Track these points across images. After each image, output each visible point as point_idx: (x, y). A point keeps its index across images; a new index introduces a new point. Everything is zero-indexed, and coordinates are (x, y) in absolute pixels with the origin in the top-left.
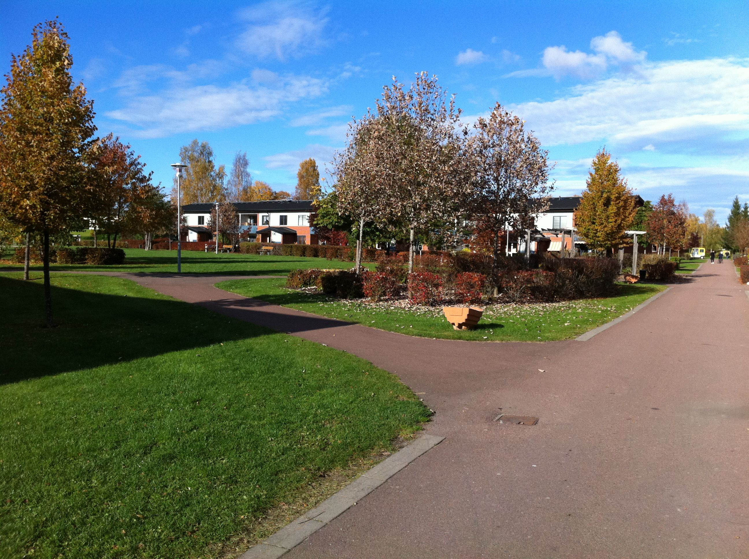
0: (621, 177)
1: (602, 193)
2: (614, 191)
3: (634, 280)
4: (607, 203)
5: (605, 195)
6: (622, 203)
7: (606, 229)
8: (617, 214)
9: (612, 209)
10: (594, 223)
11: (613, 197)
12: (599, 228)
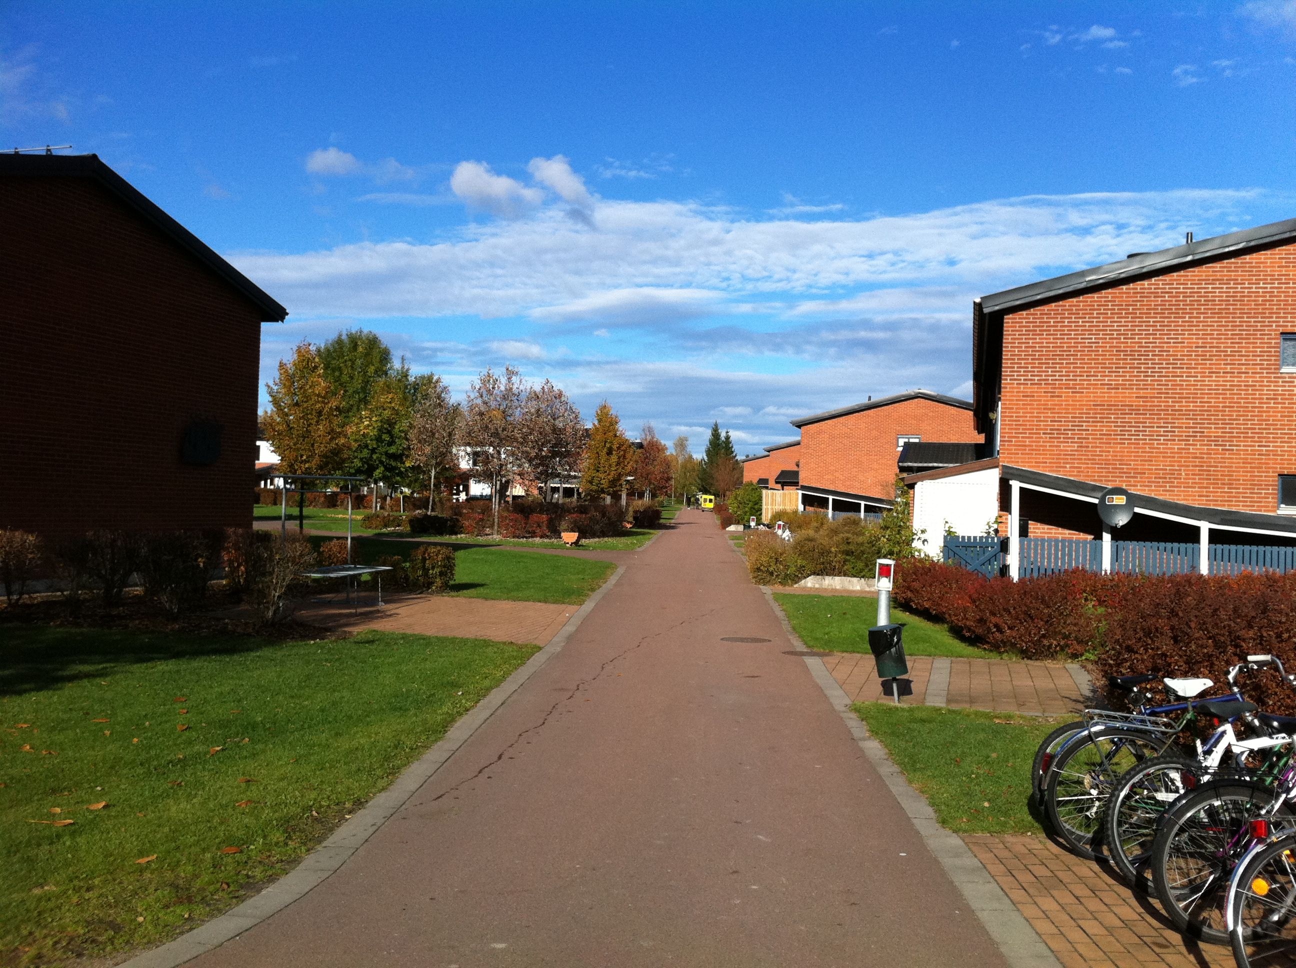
0: (620, 429)
1: (606, 442)
2: (615, 442)
3: (629, 526)
4: (610, 453)
5: (608, 445)
6: (622, 453)
7: (609, 477)
8: (618, 464)
9: (614, 458)
10: (598, 471)
11: (615, 447)
12: (602, 476)
